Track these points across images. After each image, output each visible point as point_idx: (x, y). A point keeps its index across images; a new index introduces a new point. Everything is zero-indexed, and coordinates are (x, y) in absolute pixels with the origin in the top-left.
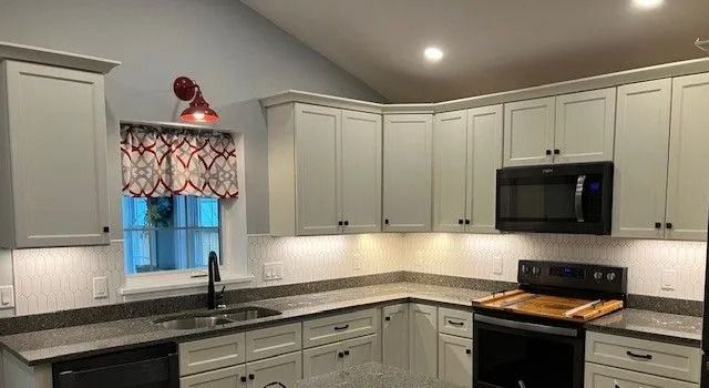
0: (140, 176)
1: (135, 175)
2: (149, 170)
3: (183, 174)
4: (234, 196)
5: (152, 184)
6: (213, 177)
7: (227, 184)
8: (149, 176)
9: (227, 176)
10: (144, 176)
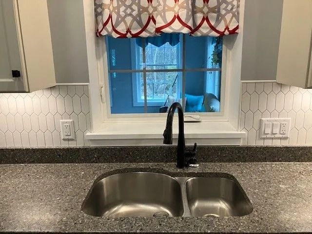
0: (127, 15)
1: (122, 14)
2: (135, 7)
3: (172, 9)
4: (233, 32)
5: (140, 22)
6: (212, 10)
7: (228, 17)
8: (135, 13)
9: (229, 7)
10: (130, 15)
